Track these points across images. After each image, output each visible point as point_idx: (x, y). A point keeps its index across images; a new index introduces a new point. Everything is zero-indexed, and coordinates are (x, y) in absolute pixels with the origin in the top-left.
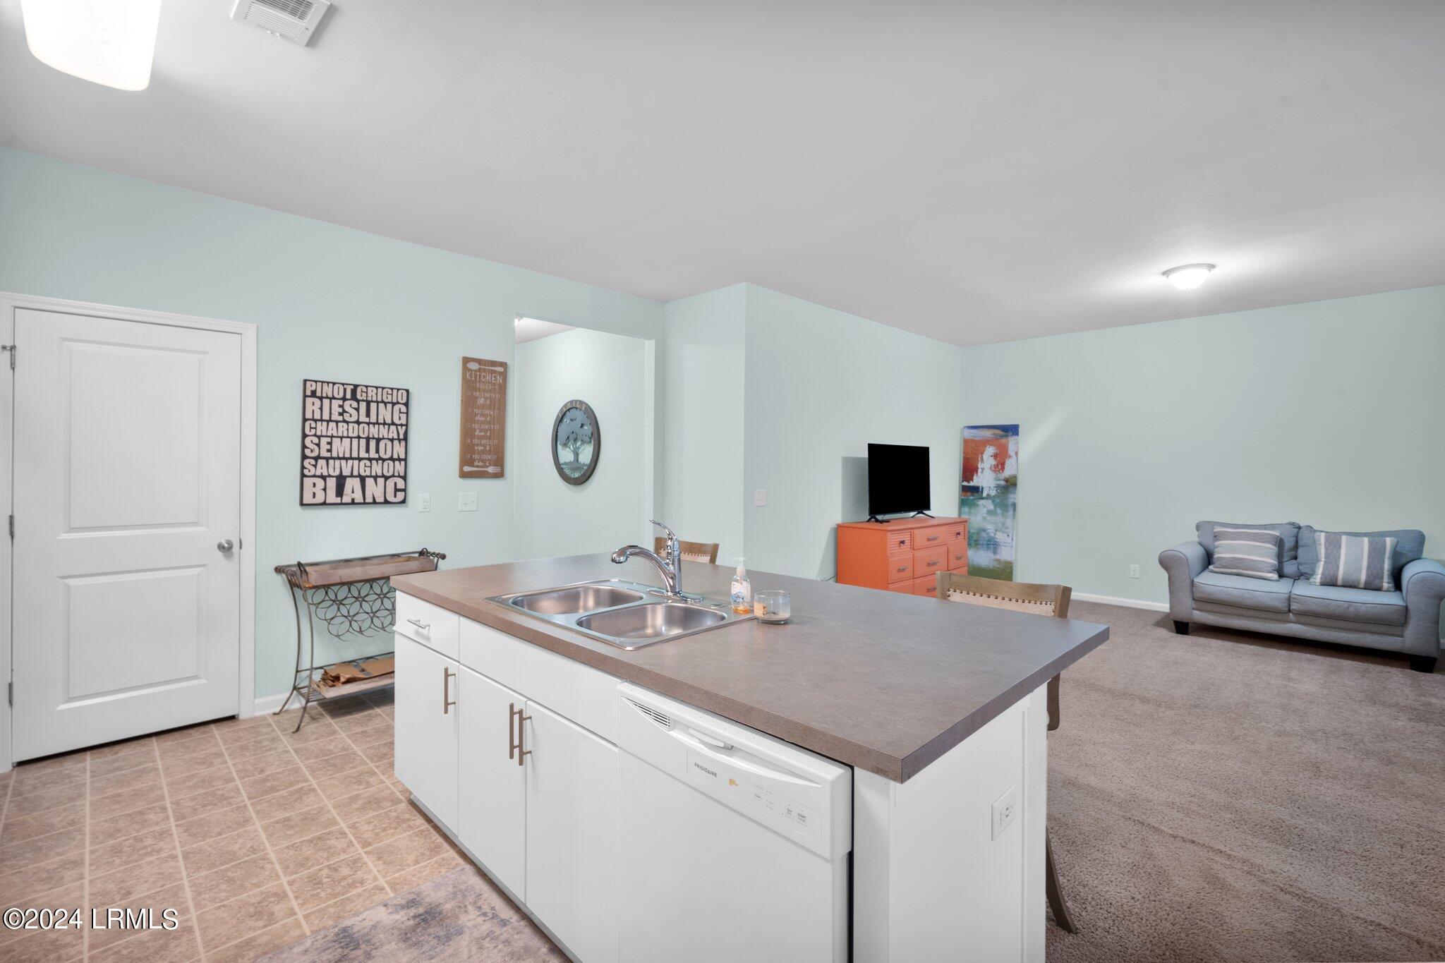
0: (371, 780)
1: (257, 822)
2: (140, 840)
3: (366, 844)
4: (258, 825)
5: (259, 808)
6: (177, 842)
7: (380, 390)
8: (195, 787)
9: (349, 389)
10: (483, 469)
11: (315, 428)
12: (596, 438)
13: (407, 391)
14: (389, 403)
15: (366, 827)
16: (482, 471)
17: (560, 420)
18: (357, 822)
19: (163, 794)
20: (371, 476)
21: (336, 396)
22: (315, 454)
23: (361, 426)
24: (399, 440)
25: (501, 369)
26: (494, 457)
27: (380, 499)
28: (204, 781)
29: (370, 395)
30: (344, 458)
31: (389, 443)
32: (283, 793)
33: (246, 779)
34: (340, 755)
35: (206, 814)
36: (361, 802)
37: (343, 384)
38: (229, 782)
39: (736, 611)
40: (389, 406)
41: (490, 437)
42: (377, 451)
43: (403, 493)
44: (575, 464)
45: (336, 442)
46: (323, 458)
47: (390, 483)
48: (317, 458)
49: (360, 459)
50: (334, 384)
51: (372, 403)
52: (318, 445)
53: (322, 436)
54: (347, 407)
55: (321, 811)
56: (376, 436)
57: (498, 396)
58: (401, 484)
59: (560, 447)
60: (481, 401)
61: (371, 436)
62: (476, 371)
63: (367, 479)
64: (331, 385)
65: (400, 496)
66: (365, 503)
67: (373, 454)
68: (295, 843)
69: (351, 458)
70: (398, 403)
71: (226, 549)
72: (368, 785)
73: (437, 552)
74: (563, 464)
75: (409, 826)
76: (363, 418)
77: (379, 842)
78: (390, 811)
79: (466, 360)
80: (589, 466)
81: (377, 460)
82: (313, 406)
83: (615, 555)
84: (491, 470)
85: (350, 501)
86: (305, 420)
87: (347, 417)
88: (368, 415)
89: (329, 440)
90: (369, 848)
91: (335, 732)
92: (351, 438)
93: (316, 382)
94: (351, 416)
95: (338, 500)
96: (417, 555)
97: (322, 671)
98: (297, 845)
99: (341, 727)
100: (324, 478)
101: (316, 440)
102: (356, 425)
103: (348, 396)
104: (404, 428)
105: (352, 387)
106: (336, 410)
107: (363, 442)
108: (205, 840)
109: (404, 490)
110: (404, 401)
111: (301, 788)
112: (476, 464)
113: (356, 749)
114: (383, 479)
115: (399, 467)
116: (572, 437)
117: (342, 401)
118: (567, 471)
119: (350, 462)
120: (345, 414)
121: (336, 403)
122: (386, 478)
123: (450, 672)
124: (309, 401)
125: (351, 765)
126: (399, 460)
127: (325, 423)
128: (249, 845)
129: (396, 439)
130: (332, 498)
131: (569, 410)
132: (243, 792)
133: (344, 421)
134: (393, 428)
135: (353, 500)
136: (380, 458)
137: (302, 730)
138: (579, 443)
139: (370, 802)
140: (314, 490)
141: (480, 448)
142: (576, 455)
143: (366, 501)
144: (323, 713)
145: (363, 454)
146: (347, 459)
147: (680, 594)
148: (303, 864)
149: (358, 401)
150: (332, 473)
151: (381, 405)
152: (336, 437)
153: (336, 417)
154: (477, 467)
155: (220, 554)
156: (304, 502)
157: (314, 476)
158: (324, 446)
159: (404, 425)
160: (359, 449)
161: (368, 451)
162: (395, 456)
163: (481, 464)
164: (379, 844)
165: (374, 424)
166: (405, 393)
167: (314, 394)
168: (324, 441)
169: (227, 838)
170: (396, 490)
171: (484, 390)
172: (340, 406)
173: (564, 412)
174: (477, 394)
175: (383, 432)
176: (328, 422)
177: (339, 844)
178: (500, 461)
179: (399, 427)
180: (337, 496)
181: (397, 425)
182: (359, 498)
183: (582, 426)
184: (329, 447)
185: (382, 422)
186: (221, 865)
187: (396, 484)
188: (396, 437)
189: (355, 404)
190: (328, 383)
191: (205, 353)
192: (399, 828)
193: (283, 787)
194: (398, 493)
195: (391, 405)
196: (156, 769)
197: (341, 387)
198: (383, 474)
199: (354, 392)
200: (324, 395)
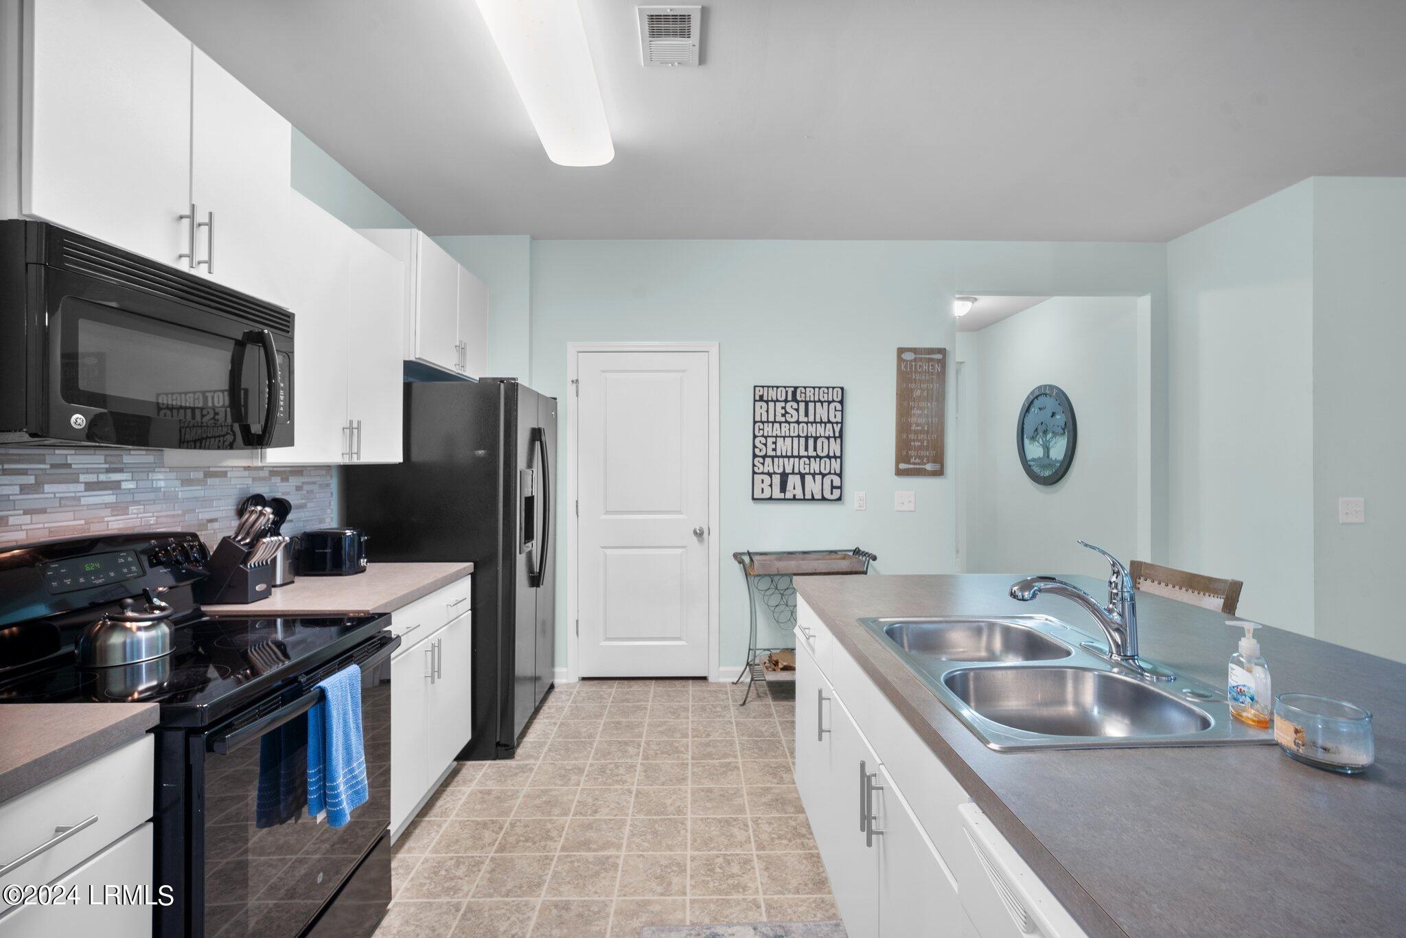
0: (785, 776)
1: (689, 783)
2: (617, 767)
3: (761, 847)
4: (689, 786)
5: (695, 770)
6: (635, 781)
7: (817, 390)
8: (662, 733)
9: (790, 391)
10: (921, 466)
11: (763, 430)
12: (1071, 429)
13: (842, 389)
14: (825, 401)
15: (765, 827)
16: (920, 468)
17: (1027, 410)
18: (759, 818)
19: (643, 731)
20: (809, 474)
21: (779, 399)
22: (763, 453)
23: (801, 425)
24: (835, 438)
25: (939, 356)
26: (933, 453)
27: (818, 496)
28: (670, 729)
29: (808, 395)
30: (786, 456)
31: (826, 441)
32: (716, 762)
33: (695, 739)
34: (769, 740)
35: (661, 762)
36: (769, 797)
37: (785, 387)
38: (685, 737)
39: (1238, 719)
40: (825, 405)
41: (928, 431)
42: (815, 449)
43: (839, 490)
44: (1046, 461)
45: (780, 441)
46: (770, 457)
47: (827, 480)
48: (764, 457)
49: (800, 457)
50: (777, 387)
51: (810, 403)
52: (765, 445)
53: (768, 436)
54: (789, 409)
55: (737, 792)
56: (814, 435)
57: (936, 386)
58: (837, 482)
59: (1026, 441)
60: (918, 393)
61: (809, 435)
62: (911, 361)
63: (806, 476)
64: (775, 389)
65: (837, 493)
66: (804, 499)
67: (811, 453)
68: (708, 818)
69: (793, 456)
70: (833, 401)
71: (699, 534)
72: (781, 781)
73: (870, 552)
74: (1029, 460)
75: (802, 842)
76: (803, 418)
77: (772, 850)
78: (791, 818)
79: (901, 351)
80: (1062, 462)
81: (815, 458)
82: (761, 408)
83: (1015, 588)
84: (929, 467)
85: (792, 497)
86: (755, 422)
87: (788, 418)
88: (807, 415)
89: (774, 439)
90: (761, 852)
91: (770, 715)
92: (792, 437)
93: (763, 387)
94: (792, 416)
95: (782, 496)
96: (851, 554)
97: (768, 653)
98: (709, 821)
99: (777, 711)
100: (770, 475)
101: (763, 440)
102: (796, 425)
103: (790, 398)
104: (839, 425)
105: (793, 389)
106: (780, 411)
107: (802, 441)
108: (652, 786)
109: (840, 488)
110: (839, 399)
111: (730, 763)
112: (913, 460)
113: (783, 738)
114: (820, 476)
115: (836, 465)
116: (1041, 429)
117: (784, 403)
118: (1036, 469)
119: (792, 460)
120: (787, 415)
121: (779, 405)
122: (824, 475)
123: (824, 695)
124: (758, 404)
125: (774, 754)
126: (835, 457)
127: (770, 425)
128: (678, 805)
129: (832, 437)
130: (777, 493)
131: (1037, 397)
132: (690, 750)
133: (786, 422)
134: (829, 426)
135: (794, 496)
136: (818, 456)
137: (747, 705)
138: (1049, 436)
139: (777, 800)
140: (763, 486)
141: (917, 444)
142: (1047, 449)
143: (806, 498)
144: (768, 692)
145: (803, 453)
146: (789, 457)
147: (1134, 660)
148: (706, 843)
149: (798, 402)
150: (777, 471)
151: (818, 405)
152: (779, 437)
153: (780, 418)
154: (915, 464)
155: (695, 539)
156: (755, 497)
157: (763, 473)
158: (770, 446)
159: (840, 423)
160: (798, 447)
161: (806, 449)
162: (832, 454)
163: (917, 461)
164: (770, 852)
165: (812, 423)
166: (840, 390)
167: (761, 397)
168: (770, 440)
169: (666, 789)
170: (833, 487)
171: (921, 381)
172: (783, 408)
173: (1031, 400)
174: (913, 386)
175: (820, 430)
176: (773, 423)
177: (740, 835)
178: (939, 458)
179: (835, 425)
180: (781, 492)
181: (832, 423)
182: (799, 495)
183: (1053, 415)
184: (774, 446)
185: (819, 421)
186: (655, 814)
187: (832, 481)
188: (832, 435)
189: (795, 405)
190: (773, 387)
191: (684, 371)
192: (793, 842)
193: (717, 756)
194: (834, 490)
195: (827, 404)
196: (645, 708)
197: (783, 389)
198: (820, 471)
199: (794, 393)
200: (770, 399)
